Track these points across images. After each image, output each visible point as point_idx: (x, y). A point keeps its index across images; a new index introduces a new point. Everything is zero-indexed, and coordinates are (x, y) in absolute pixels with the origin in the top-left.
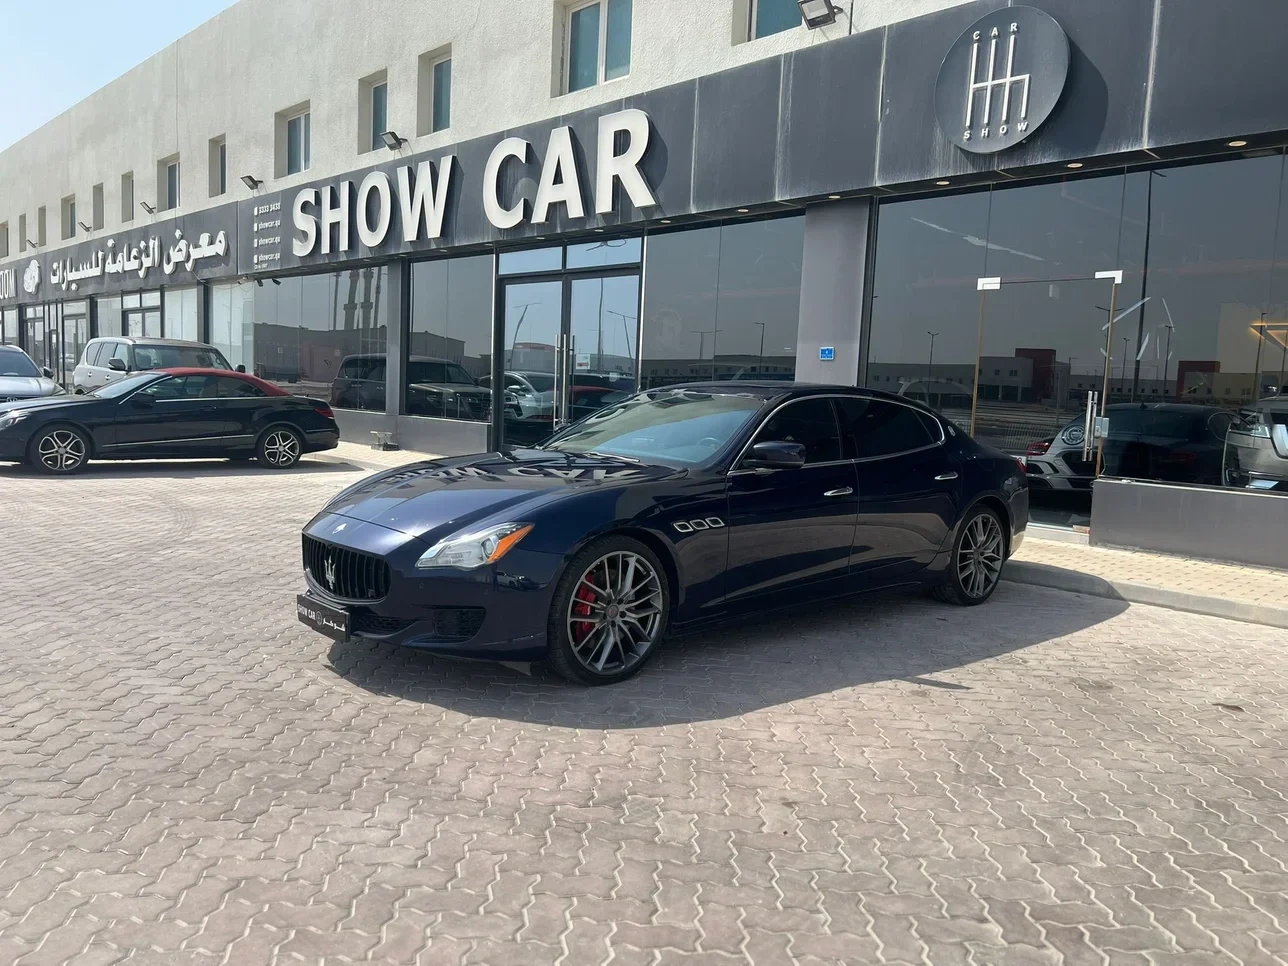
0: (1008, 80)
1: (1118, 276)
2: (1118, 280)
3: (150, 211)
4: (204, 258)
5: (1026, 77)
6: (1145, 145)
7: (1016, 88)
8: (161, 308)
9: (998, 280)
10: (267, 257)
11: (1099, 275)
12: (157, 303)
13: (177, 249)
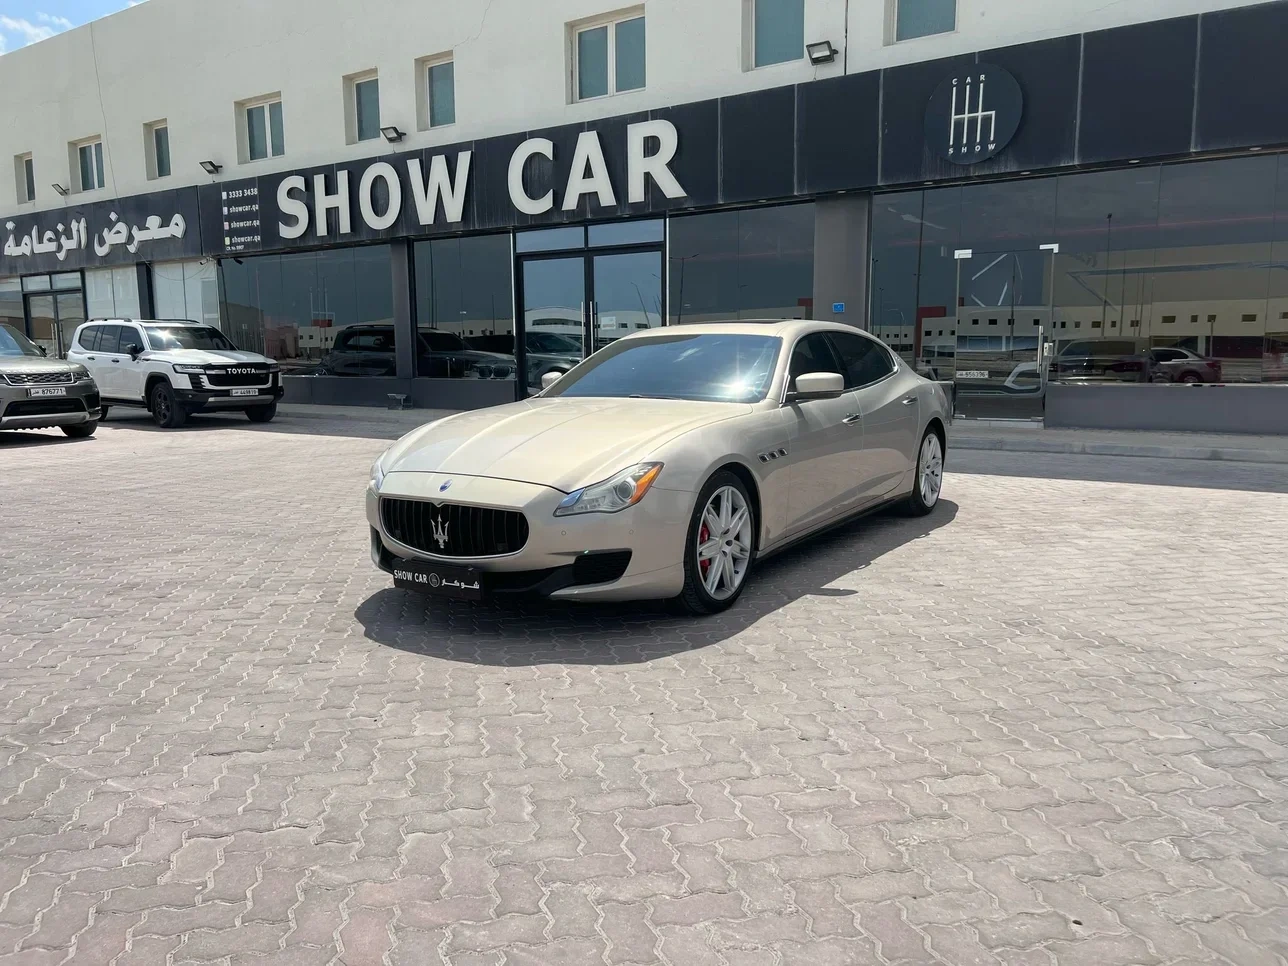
0: (980, 114)
1: (1055, 247)
2: (1056, 251)
3: (64, 192)
4: (153, 240)
5: (993, 113)
6: (1076, 163)
7: (986, 120)
8: (83, 290)
9: (970, 251)
10: (243, 239)
11: (1042, 247)
12: (78, 284)
13: (114, 230)
